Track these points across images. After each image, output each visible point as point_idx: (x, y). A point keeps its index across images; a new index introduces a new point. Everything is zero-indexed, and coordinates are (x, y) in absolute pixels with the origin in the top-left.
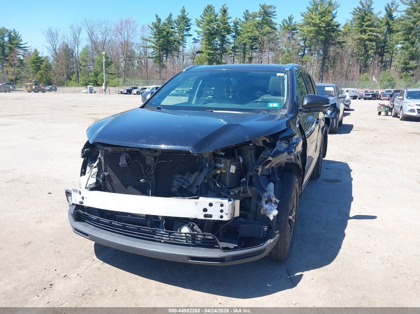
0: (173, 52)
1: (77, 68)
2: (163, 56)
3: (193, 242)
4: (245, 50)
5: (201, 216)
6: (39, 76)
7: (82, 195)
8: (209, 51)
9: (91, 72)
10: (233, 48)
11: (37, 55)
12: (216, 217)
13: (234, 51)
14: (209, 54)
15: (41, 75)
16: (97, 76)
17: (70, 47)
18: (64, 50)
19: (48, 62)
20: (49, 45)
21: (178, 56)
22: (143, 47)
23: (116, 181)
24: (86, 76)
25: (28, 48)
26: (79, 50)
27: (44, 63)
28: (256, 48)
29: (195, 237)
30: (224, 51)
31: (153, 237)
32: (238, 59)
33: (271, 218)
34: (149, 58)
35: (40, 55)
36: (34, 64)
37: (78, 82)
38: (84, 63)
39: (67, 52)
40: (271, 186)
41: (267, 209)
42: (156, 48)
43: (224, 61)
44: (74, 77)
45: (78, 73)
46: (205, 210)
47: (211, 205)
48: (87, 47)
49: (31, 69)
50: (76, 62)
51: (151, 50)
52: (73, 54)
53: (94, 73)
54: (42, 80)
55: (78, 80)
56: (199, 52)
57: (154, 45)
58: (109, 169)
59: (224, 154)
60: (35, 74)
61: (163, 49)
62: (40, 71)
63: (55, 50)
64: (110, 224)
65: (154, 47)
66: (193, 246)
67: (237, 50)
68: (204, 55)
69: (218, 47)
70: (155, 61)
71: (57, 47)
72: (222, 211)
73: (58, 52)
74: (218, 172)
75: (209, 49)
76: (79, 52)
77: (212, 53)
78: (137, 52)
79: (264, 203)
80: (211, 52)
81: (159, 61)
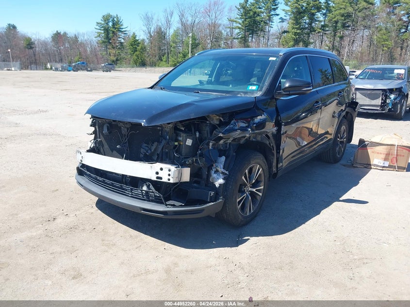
0: (259, 32)
1: (168, 49)
2: (249, 37)
3: (147, 198)
4: (336, 28)
5: (154, 178)
6: (136, 57)
7: (82, 155)
8: (295, 31)
9: (180, 53)
10: (323, 26)
11: (135, 38)
12: (165, 180)
13: (323, 30)
14: (295, 34)
15: (137, 56)
16: (185, 57)
17: (163, 29)
18: (158, 33)
19: (143, 44)
20: (145, 28)
21: (264, 37)
22: (229, 28)
23: (106, 146)
24: (176, 57)
25: (127, 32)
26: (171, 32)
27: (140, 45)
28: (348, 26)
29: (148, 193)
30: (312, 30)
31: (125, 192)
32: (328, 38)
33: (217, 185)
34: (234, 38)
35: (137, 38)
36: (132, 46)
37: (168, 63)
38: (174, 45)
39: (160, 35)
40: (223, 159)
41: (214, 178)
42: (242, 29)
43: (312, 41)
44: (164, 58)
45: (168, 54)
46: (157, 173)
47: (161, 169)
48: (178, 29)
49: (129, 51)
50: (168, 43)
51: (237, 31)
52: (165, 37)
53: (183, 54)
54: (137, 61)
55: (168, 61)
56: (285, 32)
57: (240, 26)
58: (101, 136)
59: (183, 129)
60: (132, 55)
61: (249, 30)
62: (136, 53)
63: (150, 33)
64: (104, 182)
65: (239, 28)
66: (148, 201)
67: (327, 29)
68: (290, 35)
69: (307, 26)
70: (240, 42)
71: (152, 30)
72: (169, 175)
73: (152, 35)
74: (176, 143)
75: (297, 28)
76: (170, 35)
77: (299, 33)
78: (224, 33)
79: (213, 172)
80: (298, 31)
81: (243, 41)
